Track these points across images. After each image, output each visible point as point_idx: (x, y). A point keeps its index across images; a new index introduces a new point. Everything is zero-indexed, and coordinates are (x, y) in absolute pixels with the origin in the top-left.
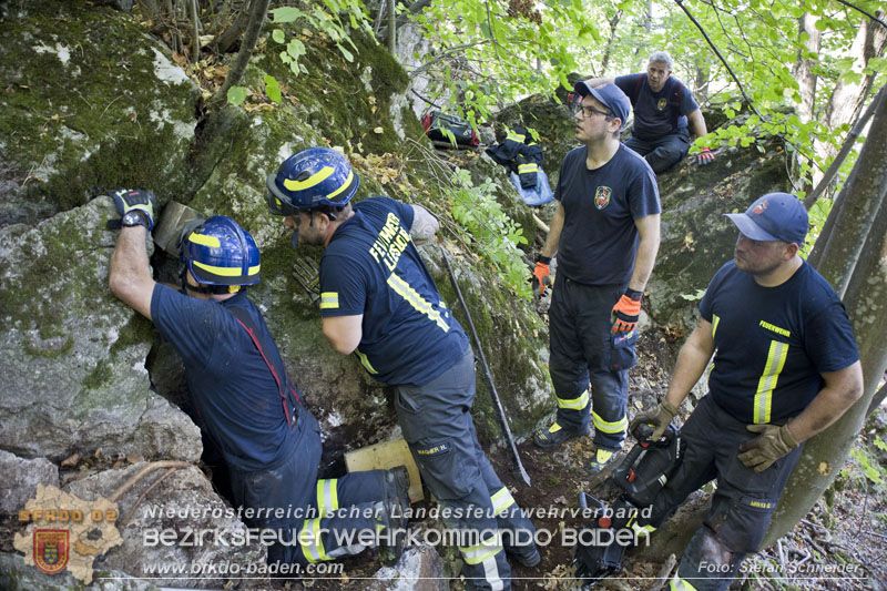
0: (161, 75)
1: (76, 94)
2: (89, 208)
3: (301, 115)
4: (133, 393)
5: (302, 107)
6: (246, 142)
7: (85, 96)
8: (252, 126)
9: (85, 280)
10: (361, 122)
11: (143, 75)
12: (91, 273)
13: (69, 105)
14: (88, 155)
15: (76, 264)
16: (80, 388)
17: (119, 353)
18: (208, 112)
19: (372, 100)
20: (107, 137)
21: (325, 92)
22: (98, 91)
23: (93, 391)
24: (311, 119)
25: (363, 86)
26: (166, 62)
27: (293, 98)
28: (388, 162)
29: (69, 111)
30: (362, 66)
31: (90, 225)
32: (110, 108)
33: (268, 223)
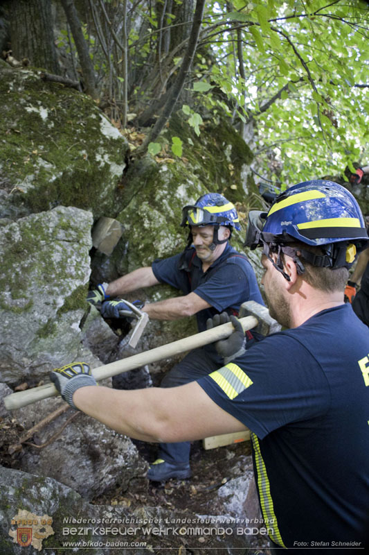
0: (104, 132)
1: (49, 139)
2: (51, 213)
3: (189, 170)
4: (69, 345)
5: (190, 164)
6: (156, 182)
7: (55, 140)
8: (160, 171)
9: (45, 261)
10: (223, 181)
11: (93, 131)
12: (50, 257)
13: (44, 145)
14: (54, 178)
15: (40, 250)
16: (34, 336)
17: (63, 315)
18: (133, 159)
19: (231, 167)
20: (67, 168)
21: (203, 158)
22: (64, 138)
23: (42, 340)
24: (195, 172)
25: (226, 157)
26: (108, 124)
27: (184, 159)
28: (239, 208)
29: (44, 149)
30: (226, 144)
31: (51, 225)
32: (71, 149)
33: (167, 237)
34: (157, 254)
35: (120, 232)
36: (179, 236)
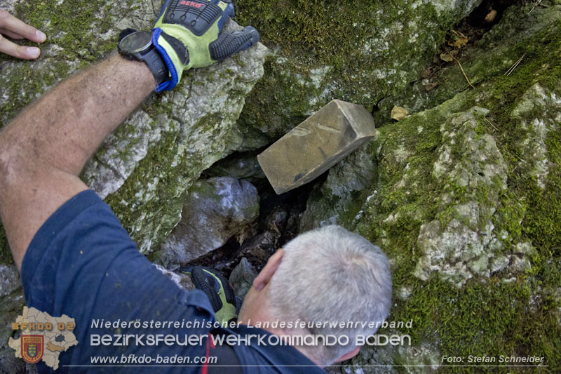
33: (479, 229)
34: (414, 264)
35: (336, 142)
36: (524, 246)
